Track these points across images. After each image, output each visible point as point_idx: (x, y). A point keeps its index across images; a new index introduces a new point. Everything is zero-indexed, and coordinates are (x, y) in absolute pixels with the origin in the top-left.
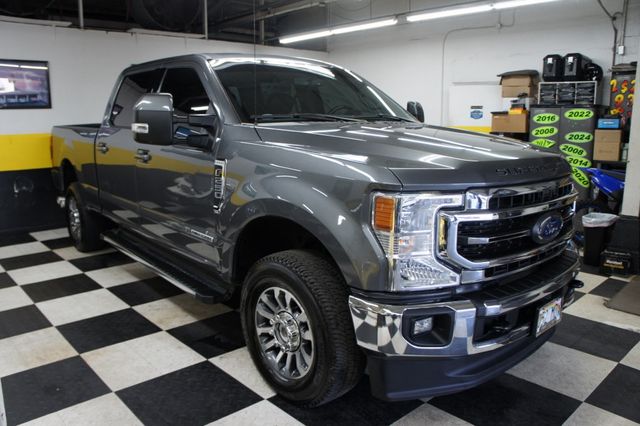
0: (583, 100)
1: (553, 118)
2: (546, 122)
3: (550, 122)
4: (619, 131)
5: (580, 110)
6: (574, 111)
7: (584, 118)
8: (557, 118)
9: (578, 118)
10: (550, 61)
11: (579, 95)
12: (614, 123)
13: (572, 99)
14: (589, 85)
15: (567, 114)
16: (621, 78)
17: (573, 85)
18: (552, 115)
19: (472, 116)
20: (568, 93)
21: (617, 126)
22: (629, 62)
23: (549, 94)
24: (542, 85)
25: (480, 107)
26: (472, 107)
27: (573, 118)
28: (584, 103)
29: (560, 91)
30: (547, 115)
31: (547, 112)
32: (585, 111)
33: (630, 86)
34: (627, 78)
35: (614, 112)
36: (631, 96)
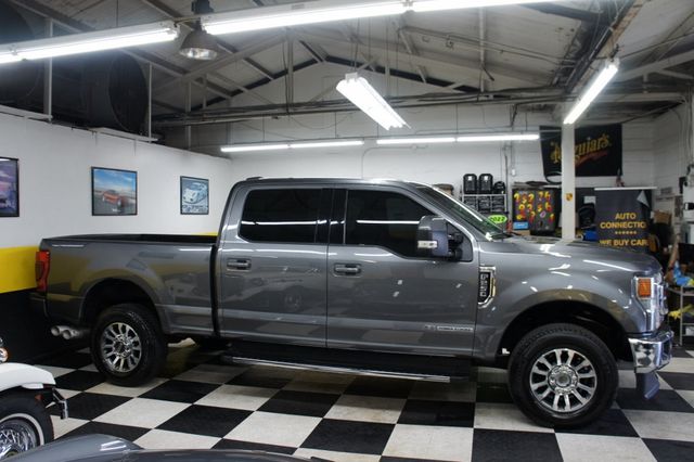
4: (529, 231)
5: (497, 216)
6: (493, 217)
7: (501, 222)
10: (470, 178)
12: (524, 225)
14: (501, 197)
16: (522, 193)
17: (489, 197)
21: (527, 227)
22: (524, 181)
23: (471, 204)
28: (498, 211)
32: (500, 216)
33: (528, 198)
34: (526, 193)
35: (519, 217)
36: (529, 205)
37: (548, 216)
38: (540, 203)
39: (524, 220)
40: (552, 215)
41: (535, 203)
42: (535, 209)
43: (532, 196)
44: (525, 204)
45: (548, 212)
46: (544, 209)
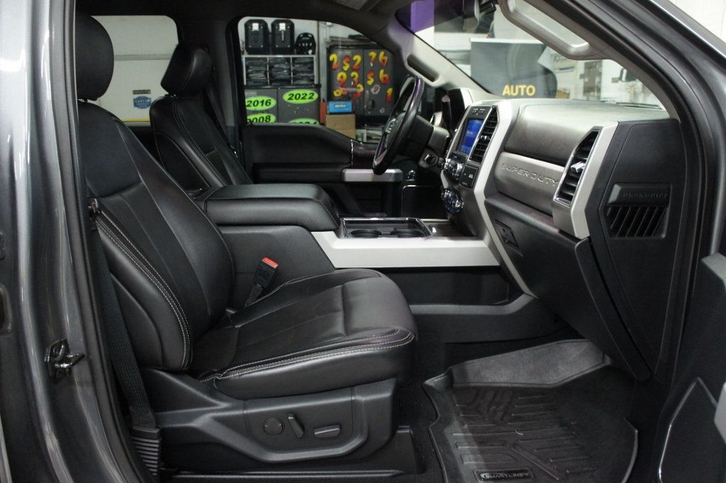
0: (302, 78)
1: (268, 103)
2: (259, 107)
3: (265, 107)
4: (353, 116)
5: (301, 92)
6: (295, 92)
7: (307, 101)
8: (273, 102)
9: (300, 101)
10: (255, 26)
11: (295, 72)
12: (346, 106)
13: (288, 77)
14: (307, 60)
15: (286, 97)
16: (343, 52)
17: (288, 60)
18: (266, 99)
19: (136, 105)
20: (283, 69)
21: (350, 109)
23: (257, 72)
24: (247, 59)
25: (147, 92)
26: (135, 92)
27: (294, 101)
28: (304, 82)
29: (271, 67)
30: (260, 99)
31: (259, 95)
32: (308, 92)
33: (352, 62)
34: (348, 52)
35: (338, 93)
36: (354, 74)
37: (383, 92)
38: (371, 70)
39: (345, 98)
40: (390, 91)
41: (363, 70)
42: (363, 80)
43: (358, 58)
44: (348, 73)
45: (384, 85)
46: (377, 80)
